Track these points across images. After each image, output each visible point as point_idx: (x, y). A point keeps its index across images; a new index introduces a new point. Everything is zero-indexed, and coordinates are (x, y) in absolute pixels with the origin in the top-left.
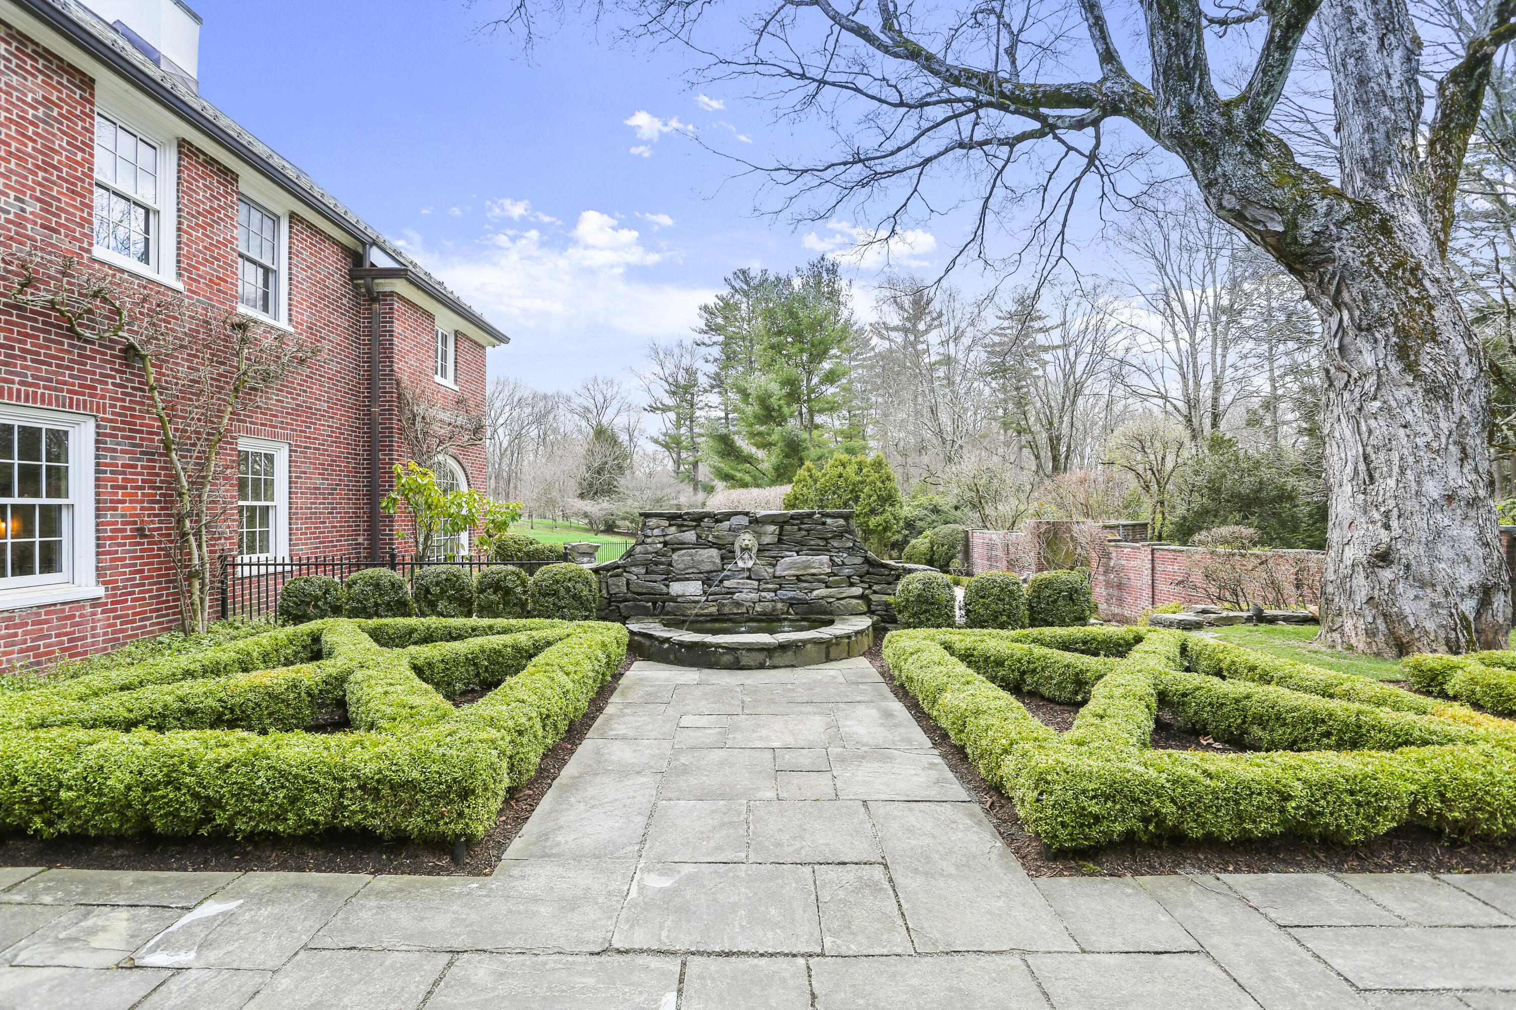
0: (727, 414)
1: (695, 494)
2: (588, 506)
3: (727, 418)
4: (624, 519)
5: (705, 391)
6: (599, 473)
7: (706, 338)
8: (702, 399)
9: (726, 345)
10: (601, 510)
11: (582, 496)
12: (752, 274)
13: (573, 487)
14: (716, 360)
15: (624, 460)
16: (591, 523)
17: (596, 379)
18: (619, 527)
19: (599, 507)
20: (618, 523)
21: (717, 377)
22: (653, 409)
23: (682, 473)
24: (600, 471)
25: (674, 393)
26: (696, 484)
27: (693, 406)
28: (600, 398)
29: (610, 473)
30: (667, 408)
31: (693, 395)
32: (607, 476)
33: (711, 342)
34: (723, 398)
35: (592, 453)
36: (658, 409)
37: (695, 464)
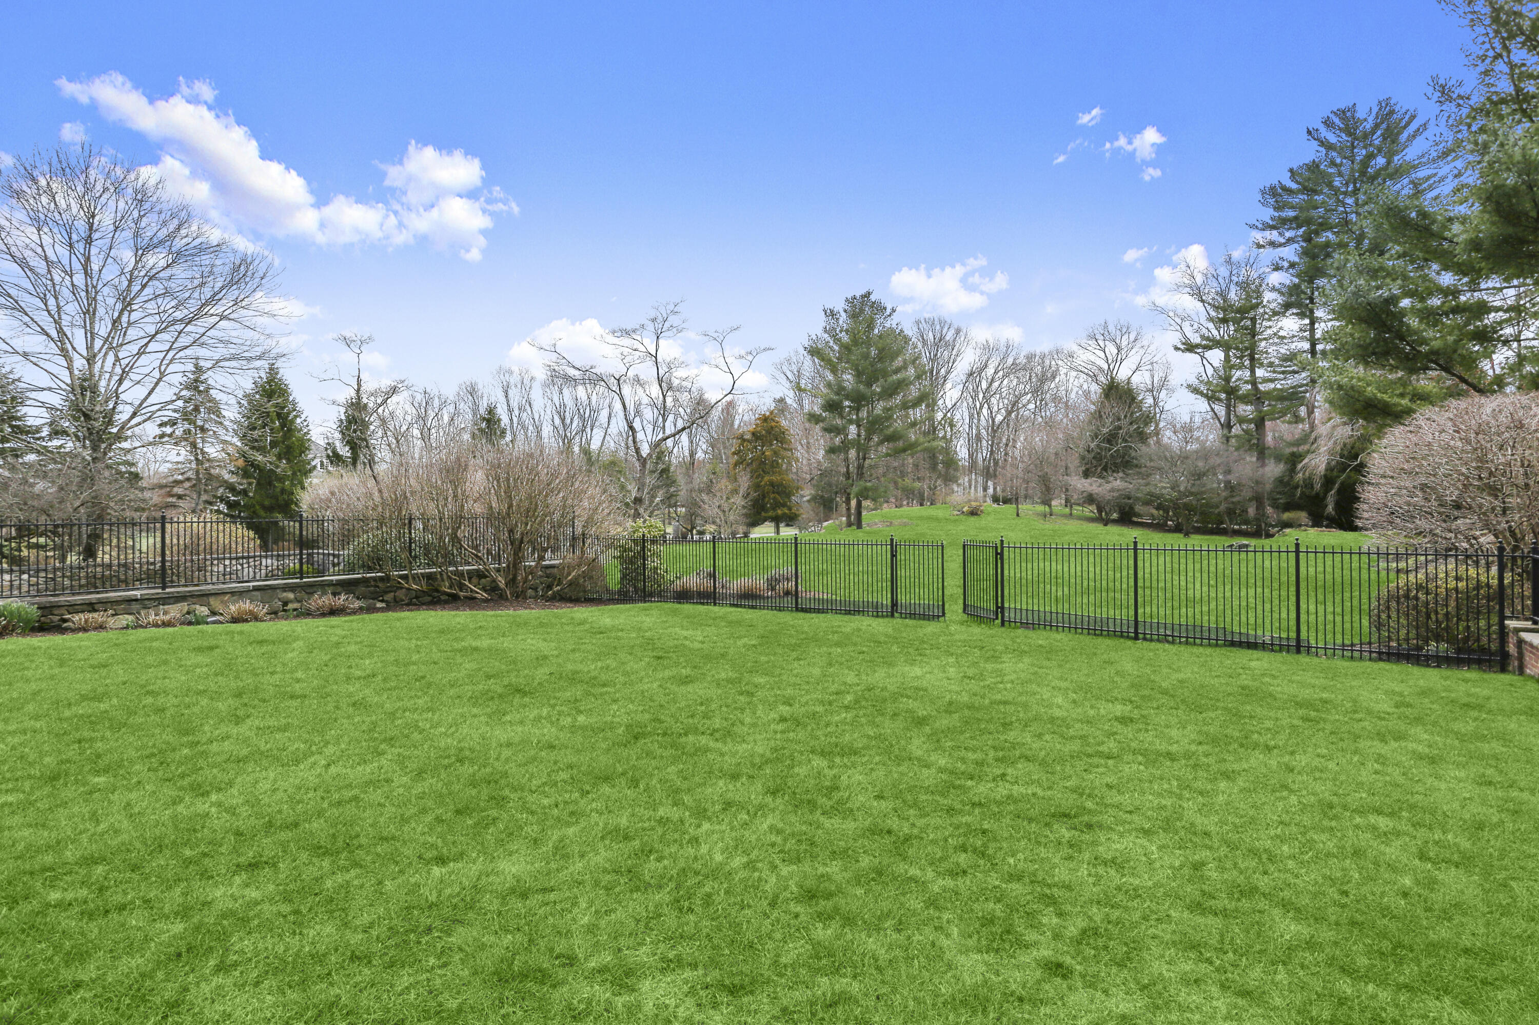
0: (1313, 345)
1: (1263, 465)
2: (1093, 486)
3: (1313, 352)
4: (1147, 503)
5: (1275, 313)
6: (1109, 442)
7: (1274, 235)
8: (1268, 328)
9: (1308, 239)
10: (1113, 490)
11: (1086, 474)
12: (1361, 114)
13: (1074, 462)
14: (1292, 265)
15: (1147, 424)
16: (1100, 510)
17: (1106, 326)
18: (1139, 515)
19: (1108, 487)
20: (1138, 508)
21: (1294, 290)
22: (1190, 348)
23: (1236, 436)
24: (1111, 438)
25: (1224, 321)
26: (1262, 452)
27: (1254, 336)
28: (1111, 349)
29: (1126, 441)
30: (1212, 344)
31: (1254, 320)
32: (1121, 445)
33: (1282, 240)
34: (1307, 321)
35: (1101, 416)
36: (1197, 346)
37: (1260, 423)
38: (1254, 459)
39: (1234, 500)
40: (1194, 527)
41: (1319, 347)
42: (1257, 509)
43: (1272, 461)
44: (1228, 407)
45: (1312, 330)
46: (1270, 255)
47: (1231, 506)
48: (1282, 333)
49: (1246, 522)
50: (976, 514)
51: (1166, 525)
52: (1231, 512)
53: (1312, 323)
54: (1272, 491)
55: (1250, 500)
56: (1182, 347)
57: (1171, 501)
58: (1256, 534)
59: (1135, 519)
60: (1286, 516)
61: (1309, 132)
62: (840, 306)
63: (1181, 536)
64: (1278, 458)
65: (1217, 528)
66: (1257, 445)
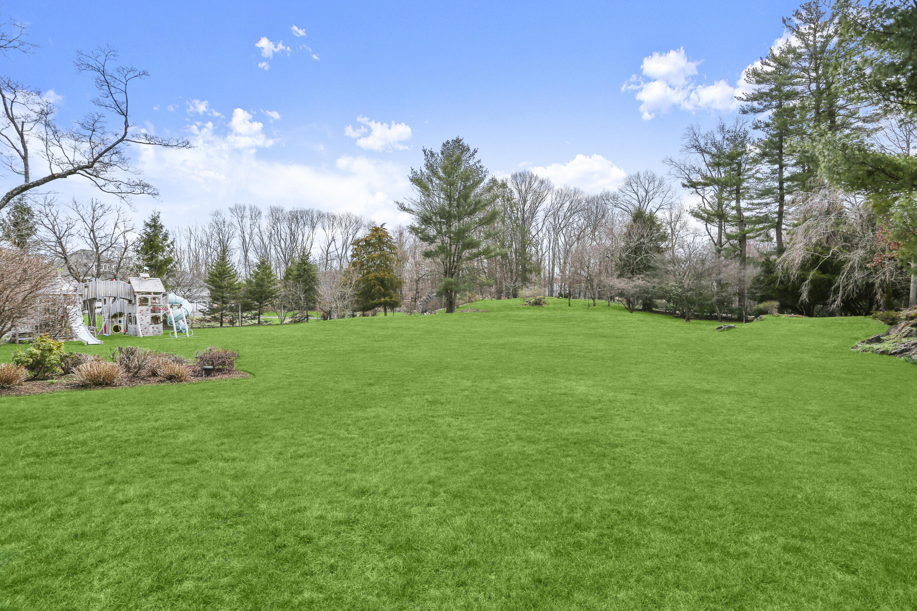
0: (781, 183)
1: (745, 268)
2: (621, 284)
3: (781, 188)
4: (661, 298)
6: (636, 253)
7: (755, 104)
10: (635, 287)
11: (620, 276)
13: (612, 268)
14: (767, 125)
16: (629, 302)
17: (639, 177)
18: (656, 307)
19: (632, 284)
20: (656, 300)
21: (770, 144)
22: (693, 185)
23: (726, 249)
24: (637, 250)
25: (718, 165)
26: (744, 260)
27: (739, 174)
28: (642, 193)
29: (647, 253)
30: (710, 182)
31: (740, 165)
32: (644, 255)
33: (761, 107)
34: (777, 166)
35: (630, 235)
36: (699, 183)
37: (743, 239)
38: (738, 264)
39: (724, 294)
40: (693, 315)
41: (785, 185)
42: (740, 301)
43: (752, 265)
44: (720, 227)
45: (781, 173)
46: (752, 118)
47: (721, 298)
48: (758, 175)
49: (732, 311)
50: (539, 304)
51: (675, 313)
52: (720, 303)
53: (781, 167)
54: (751, 288)
55: (735, 295)
56: (688, 184)
57: (678, 295)
58: (740, 319)
59: (654, 309)
60: (761, 306)
61: (784, 21)
62: (437, 149)
63: (684, 321)
64: (756, 264)
65: (710, 315)
66: (740, 255)
